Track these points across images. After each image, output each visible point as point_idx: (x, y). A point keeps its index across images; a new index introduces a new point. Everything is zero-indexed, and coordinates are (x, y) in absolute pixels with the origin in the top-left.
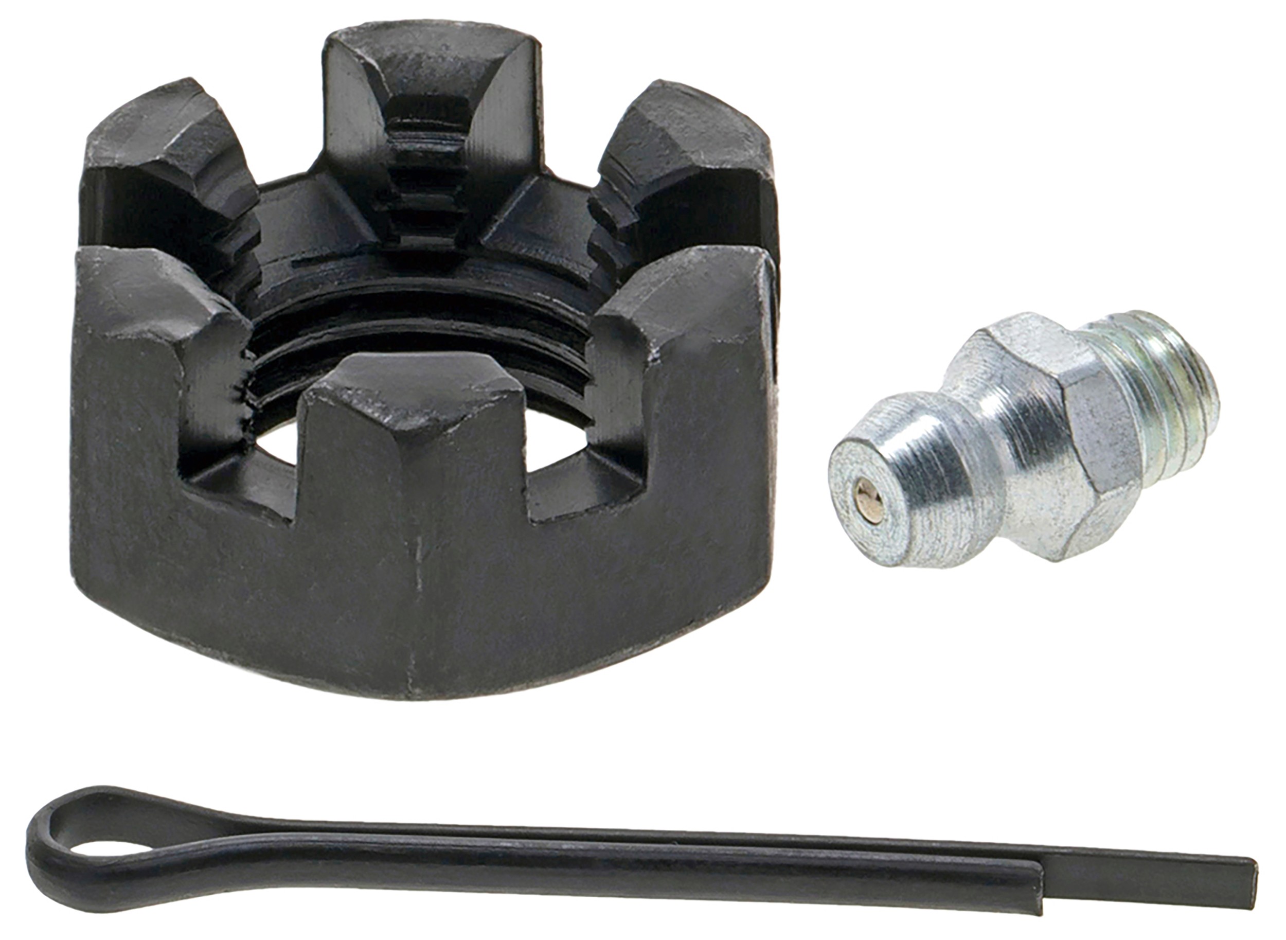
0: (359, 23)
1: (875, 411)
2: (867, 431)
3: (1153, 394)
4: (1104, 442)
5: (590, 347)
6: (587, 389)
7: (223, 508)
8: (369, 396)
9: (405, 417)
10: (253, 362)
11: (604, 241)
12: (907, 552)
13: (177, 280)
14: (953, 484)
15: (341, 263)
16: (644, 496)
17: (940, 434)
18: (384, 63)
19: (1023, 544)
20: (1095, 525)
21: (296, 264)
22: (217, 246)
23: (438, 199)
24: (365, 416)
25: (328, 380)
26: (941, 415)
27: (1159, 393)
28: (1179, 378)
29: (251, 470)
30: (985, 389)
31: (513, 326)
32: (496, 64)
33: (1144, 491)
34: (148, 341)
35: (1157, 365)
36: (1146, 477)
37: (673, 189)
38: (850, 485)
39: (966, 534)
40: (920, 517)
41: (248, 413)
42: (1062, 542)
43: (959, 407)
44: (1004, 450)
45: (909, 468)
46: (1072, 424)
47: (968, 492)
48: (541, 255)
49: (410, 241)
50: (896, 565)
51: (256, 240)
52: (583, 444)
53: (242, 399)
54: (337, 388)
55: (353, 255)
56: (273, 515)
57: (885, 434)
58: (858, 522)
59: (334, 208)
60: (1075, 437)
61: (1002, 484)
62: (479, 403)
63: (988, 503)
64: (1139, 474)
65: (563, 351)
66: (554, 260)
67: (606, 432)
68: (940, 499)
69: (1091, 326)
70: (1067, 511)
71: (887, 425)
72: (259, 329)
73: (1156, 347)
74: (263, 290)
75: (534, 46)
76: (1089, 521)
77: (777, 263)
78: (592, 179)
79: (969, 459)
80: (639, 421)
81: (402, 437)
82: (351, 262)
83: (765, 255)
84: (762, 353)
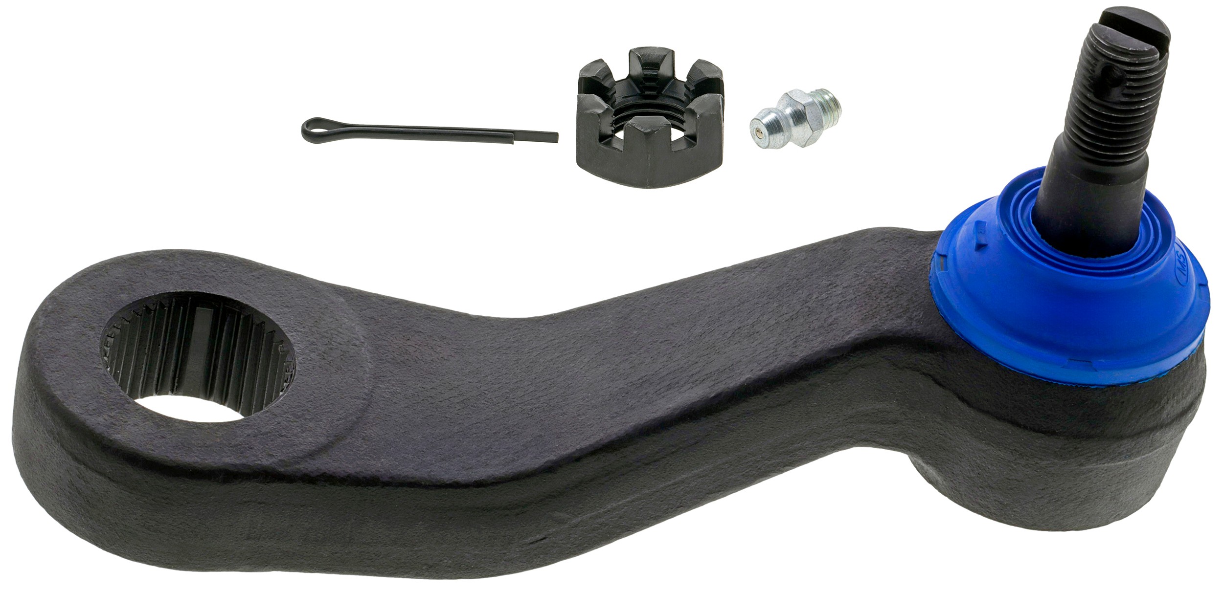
0: (636, 47)
1: (761, 112)
2: (759, 117)
3: (826, 108)
4: (815, 120)
5: (685, 115)
6: (684, 124)
7: (608, 149)
8: (639, 125)
9: (646, 130)
10: (614, 118)
11: (688, 93)
12: (768, 145)
13: (598, 101)
14: (779, 129)
15: (633, 97)
16: (696, 146)
17: (776, 117)
18: (642, 56)
19: (795, 143)
20: (812, 139)
21: (623, 98)
22: (607, 94)
23: (653, 84)
24: (638, 129)
25: (630, 122)
26: (776, 113)
27: (827, 108)
28: (832, 104)
29: (614, 141)
30: (787, 107)
31: (669, 111)
32: (665, 56)
33: (824, 131)
34: (592, 114)
35: (827, 101)
36: (824, 128)
37: (702, 82)
38: (755, 130)
39: (782, 141)
40: (771, 137)
41: (613, 129)
42: (805, 143)
43: (780, 111)
44: (791, 121)
45: (769, 126)
46: (807, 115)
47: (783, 131)
48: (675, 96)
49: (647, 93)
50: (766, 148)
51: (615, 93)
52: (683, 135)
53: (612, 126)
54: (632, 123)
55: (635, 96)
56: (618, 150)
57: (763, 118)
58: (757, 138)
59: (631, 86)
60: (808, 118)
61: (791, 129)
62: (661, 127)
63: (787, 134)
64: (823, 127)
65: (679, 116)
66: (677, 97)
67: (688, 133)
68: (776, 133)
69: (811, 92)
70: (806, 135)
71: (764, 116)
72: (616, 111)
73: (827, 97)
74: (616, 103)
75: (673, 52)
76: (811, 138)
77: (724, 97)
78: (685, 80)
79: (783, 123)
80: (695, 130)
81: (645, 134)
82: (635, 97)
83: (721, 96)
84: (721, 116)
